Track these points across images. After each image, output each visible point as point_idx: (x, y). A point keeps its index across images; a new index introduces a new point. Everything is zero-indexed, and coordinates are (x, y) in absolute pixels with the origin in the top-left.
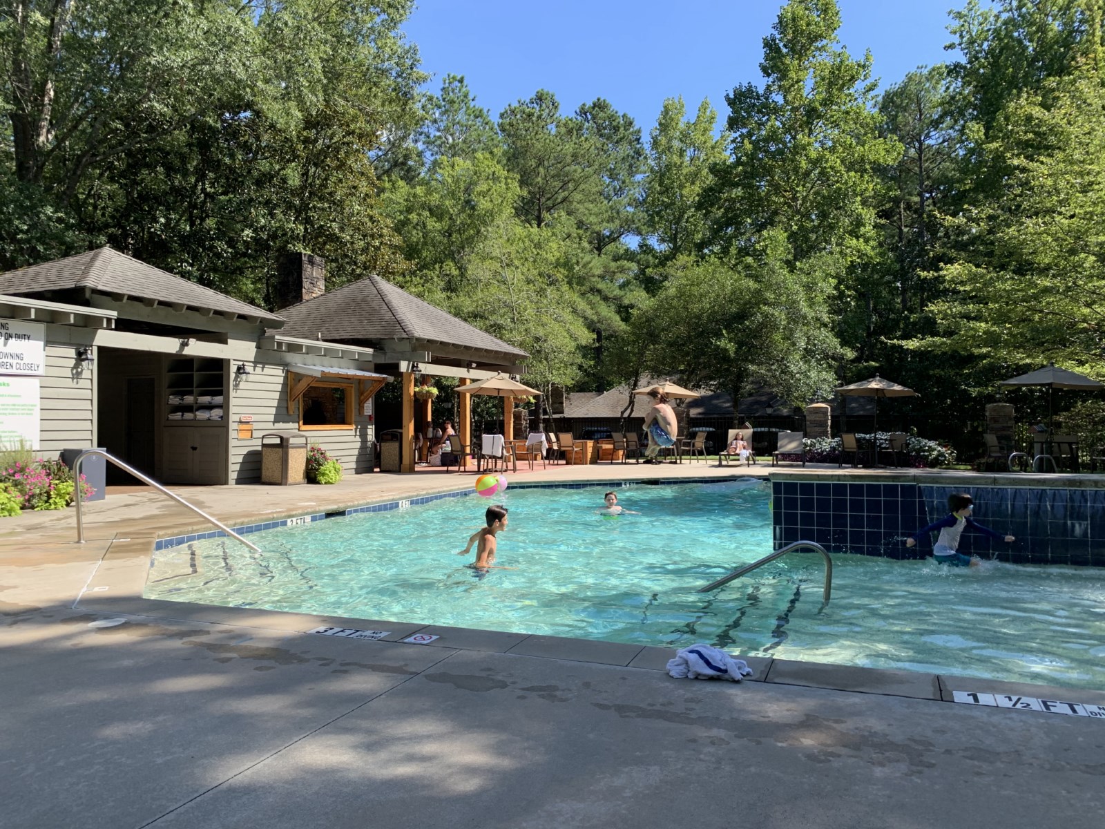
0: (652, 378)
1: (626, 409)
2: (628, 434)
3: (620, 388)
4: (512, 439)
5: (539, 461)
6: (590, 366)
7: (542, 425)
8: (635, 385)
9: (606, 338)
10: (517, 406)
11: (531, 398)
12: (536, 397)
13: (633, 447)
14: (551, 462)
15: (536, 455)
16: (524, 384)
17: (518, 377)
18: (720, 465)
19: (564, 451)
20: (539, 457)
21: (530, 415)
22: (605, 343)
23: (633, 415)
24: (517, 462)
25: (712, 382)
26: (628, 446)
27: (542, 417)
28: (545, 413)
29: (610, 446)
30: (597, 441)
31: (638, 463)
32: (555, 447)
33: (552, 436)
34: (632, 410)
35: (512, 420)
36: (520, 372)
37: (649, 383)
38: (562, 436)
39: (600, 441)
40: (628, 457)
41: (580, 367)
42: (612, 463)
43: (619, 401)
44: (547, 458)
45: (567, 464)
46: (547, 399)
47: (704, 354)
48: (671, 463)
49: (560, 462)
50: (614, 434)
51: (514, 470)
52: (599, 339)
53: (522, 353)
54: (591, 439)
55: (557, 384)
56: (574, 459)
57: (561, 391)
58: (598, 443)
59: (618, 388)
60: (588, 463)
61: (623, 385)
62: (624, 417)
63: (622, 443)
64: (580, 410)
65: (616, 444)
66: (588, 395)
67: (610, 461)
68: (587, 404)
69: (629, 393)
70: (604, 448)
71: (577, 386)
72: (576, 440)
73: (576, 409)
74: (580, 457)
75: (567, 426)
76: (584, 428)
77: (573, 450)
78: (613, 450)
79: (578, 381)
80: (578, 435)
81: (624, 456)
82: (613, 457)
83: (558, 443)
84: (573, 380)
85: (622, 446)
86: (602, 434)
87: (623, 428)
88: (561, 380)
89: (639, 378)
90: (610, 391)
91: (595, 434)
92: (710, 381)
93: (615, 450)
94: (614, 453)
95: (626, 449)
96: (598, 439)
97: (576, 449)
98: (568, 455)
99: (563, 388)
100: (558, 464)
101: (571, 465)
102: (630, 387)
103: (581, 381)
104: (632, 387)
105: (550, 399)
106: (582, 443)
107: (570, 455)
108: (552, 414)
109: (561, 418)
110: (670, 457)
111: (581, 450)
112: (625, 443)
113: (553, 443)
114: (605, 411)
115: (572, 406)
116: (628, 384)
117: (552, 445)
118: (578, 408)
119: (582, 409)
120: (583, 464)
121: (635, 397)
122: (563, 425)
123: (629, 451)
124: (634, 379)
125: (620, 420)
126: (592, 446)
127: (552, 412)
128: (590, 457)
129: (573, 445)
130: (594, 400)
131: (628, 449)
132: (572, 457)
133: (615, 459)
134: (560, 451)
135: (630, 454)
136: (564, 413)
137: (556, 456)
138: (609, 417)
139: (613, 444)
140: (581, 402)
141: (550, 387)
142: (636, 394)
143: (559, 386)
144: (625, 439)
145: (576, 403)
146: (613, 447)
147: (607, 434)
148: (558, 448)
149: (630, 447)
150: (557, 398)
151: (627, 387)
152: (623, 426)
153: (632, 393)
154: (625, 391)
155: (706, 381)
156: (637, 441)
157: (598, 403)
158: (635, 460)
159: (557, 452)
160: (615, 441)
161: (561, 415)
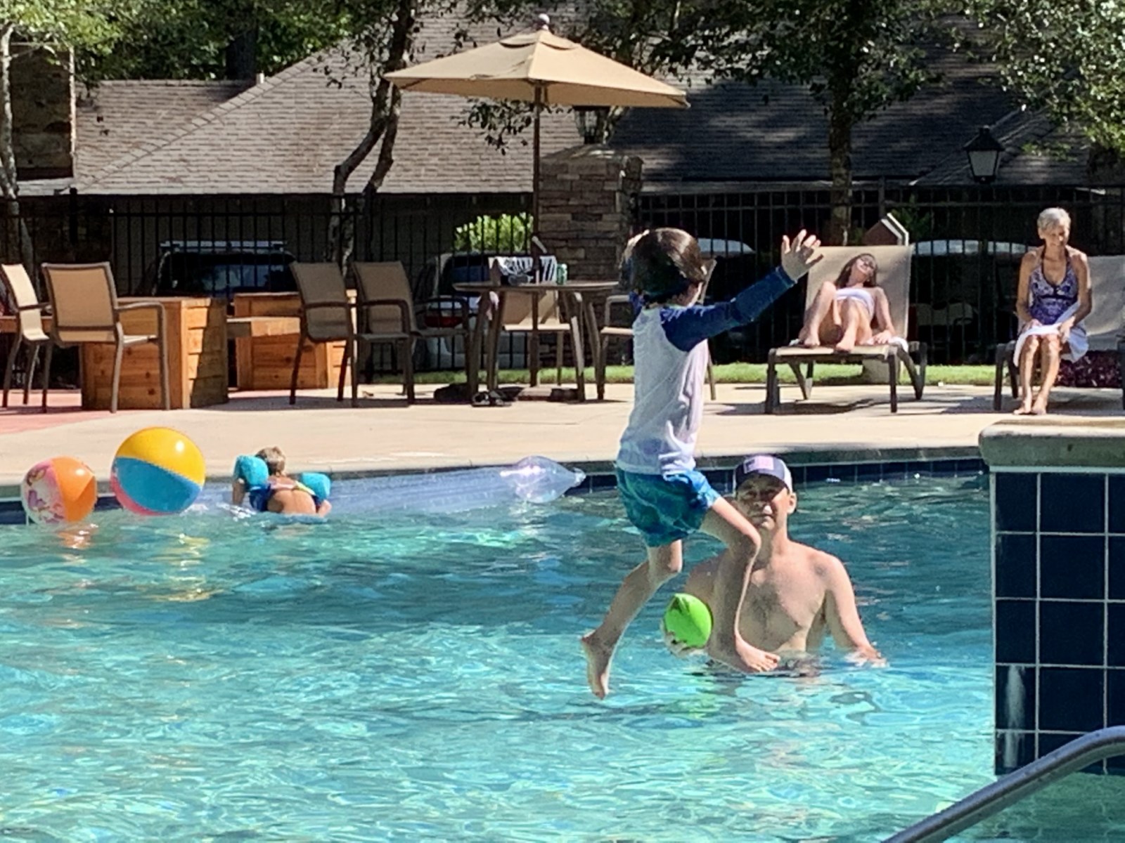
1: (358, 157)
2: (366, 270)
3: (333, 60)
8: (400, 43)
13: (388, 328)
18: (772, 406)
19: (75, 348)
23: (388, 185)
25: (740, 36)
26: (365, 324)
29: (288, 326)
30: (224, 301)
31: (411, 400)
32: (33, 331)
33: (18, 276)
34: (385, 163)
37: (461, 39)
38: (64, 278)
39: (239, 300)
40: (367, 374)
42: (293, 402)
43: (323, 121)
45: (89, 405)
48: (557, 397)
49: (57, 398)
50: (302, 271)
54: (197, 292)
55: (41, 37)
56: (121, 385)
57: (61, 74)
58: (231, 311)
59: (320, 59)
60: (186, 400)
61: (346, 44)
62: (348, 190)
63: (342, 309)
64: (147, 160)
65: (313, 314)
66: (182, 92)
67: (287, 393)
68: (180, 132)
69: (372, 83)
70: (256, 332)
71: (134, 51)
72: (129, 295)
73: (128, 158)
74: (148, 375)
75: (87, 235)
76: (168, 244)
77: (117, 342)
78: (301, 342)
79: (138, 26)
80: (137, 274)
81: (348, 369)
82: (300, 373)
83: (43, 313)
84: (111, 20)
85: (340, 323)
86: (248, 270)
87: (342, 244)
88: (56, 19)
89: (418, 14)
90: (285, 74)
91: (217, 268)
92: (732, 31)
93: (308, 342)
94: (304, 356)
95: (358, 338)
96: (229, 292)
97: (128, 340)
98: (91, 363)
99: (64, 56)
100: (44, 409)
101: (108, 413)
102: (377, 56)
103: (149, 27)
104: (386, 55)
105: (8, 106)
106: (155, 312)
107: (102, 366)
108: (19, 179)
109: (57, 198)
110: (551, 372)
111: (150, 340)
112: (354, 310)
113: (23, 314)
114: (260, 165)
115: (112, 140)
116: (369, 41)
117: (18, 321)
118: (138, 153)
119: (158, 155)
120: (163, 408)
121: (396, 99)
122: (66, 228)
123: (372, 344)
124: (395, 18)
125: (329, 207)
126: (204, 324)
127: (18, 170)
128: (193, 375)
129: (116, 319)
130: (209, 116)
131: (367, 337)
132: (109, 373)
133: (309, 381)
134: (56, 347)
135: (376, 358)
136: (70, 175)
137: (39, 370)
138: (279, 190)
139: (301, 314)
140: (150, 123)
141: (6, 52)
142: (404, 88)
143: (47, 47)
144: (352, 294)
145: (127, 127)
146: (298, 330)
147: (274, 268)
148: (44, 337)
149: (374, 327)
150: (40, 105)
151: (362, 54)
152: (342, 236)
153: (385, 83)
154: (355, 74)
155: (712, 29)
156: (409, 303)
157: (231, 129)
158: (400, 388)
159: (42, 355)
160: (310, 301)
161: (60, 185)
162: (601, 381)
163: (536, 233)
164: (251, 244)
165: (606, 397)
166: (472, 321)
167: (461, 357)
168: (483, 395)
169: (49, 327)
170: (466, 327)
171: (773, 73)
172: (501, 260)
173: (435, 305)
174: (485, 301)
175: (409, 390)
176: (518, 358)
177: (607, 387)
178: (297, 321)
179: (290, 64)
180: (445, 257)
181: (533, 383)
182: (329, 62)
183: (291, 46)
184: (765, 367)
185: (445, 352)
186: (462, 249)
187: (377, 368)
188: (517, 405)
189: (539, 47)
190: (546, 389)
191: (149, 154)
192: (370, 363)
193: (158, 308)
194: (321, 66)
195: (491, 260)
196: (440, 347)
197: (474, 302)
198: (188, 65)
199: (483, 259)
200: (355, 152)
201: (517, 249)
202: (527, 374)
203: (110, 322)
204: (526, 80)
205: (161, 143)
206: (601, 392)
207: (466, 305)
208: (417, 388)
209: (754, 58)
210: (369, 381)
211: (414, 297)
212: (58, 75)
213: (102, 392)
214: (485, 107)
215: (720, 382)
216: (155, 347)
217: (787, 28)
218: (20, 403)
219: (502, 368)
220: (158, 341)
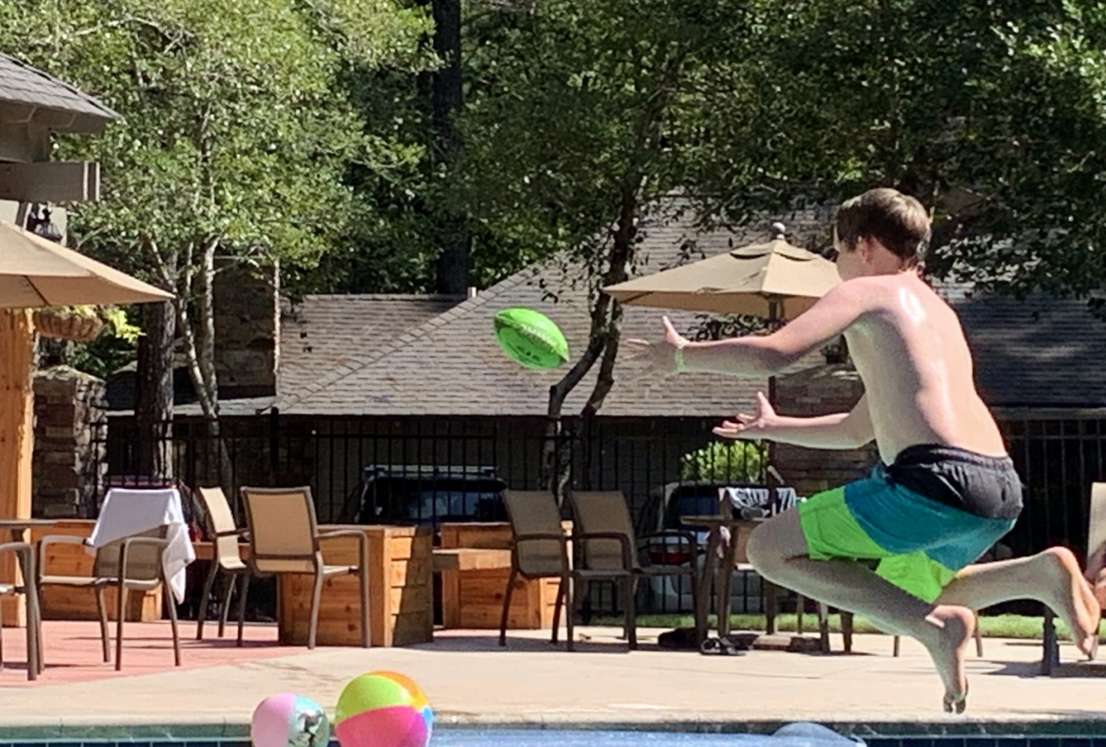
0: (705, 223)
1: (575, 377)
2: (585, 501)
3: (549, 273)
4: (24, 512)
5: (153, 627)
6: (404, 171)
7: (168, 451)
8: (622, 253)
9: (483, 34)
10: (53, 358)
11: (119, 319)
12: (143, 313)
13: (606, 567)
14: (210, 630)
15: (138, 596)
16: (87, 250)
17: (59, 217)
18: (1050, 666)
19: (274, 577)
20: (151, 606)
21: (113, 400)
22: (474, 56)
23: (610, 407)
24: (48, 629)
25: (1004, 244)
26: (581, 559)
27: (173, 409)
28: (186, 389)
29: (499, 559)
30: (430, 532)
31: (632, 645)
32: (230, 559)
33: (216, 501)
34: (605, 381)
35: (29, 421)
36: (67, 193)
37: (688, 251)
38: (261, 502)
39: (446, 530)
40: (584, 614)
41: (355, 175)
42: (503, 644)
44: (191, 609)
45: (287, 639)
46: (196, 320)
49: (253, 631)
50: (513, 498)
51: (33, 666)
52: (445, 39)
53: (81, 103)
54: (400, 519)
55: (245, 250)
56: (320, 619)
57: (265, 289)
58: (437, 542)
59: (535, 272)
60: (388, 637)
61: (562, 256)
62: (563, 412)
63: (556, 542)
64: (352, 379)
65: (524, 546)
66: (390, 306)
67: (497, 633)
68: (387, 349)
69: (591, 297)
70: (464, 566)
71: (339, 264)
72: (330, 522)
73: (332, 376)
74: (348, 609)
75: (289, 457)
76: (371, 468)
77: (316, 573)
78: (513, 575)
79: (345, 238)
80: (339, 498)
81: (564, 609)
82: (510, 613)
83: (241, 540)
84: (318, 232)
85: (555, 558)
86: (456, 498)
87: (559, 472)
88: (262, 232)
89: (642, 224)
90: (497, 288)
91: (424, 494)
92: (996, 239)
93: (519, 577)
94: (515, 592)
95: (575, 575)
96: (436, 520)
97: (327, 570)
98: (288, 595)
99: (269, 269)
100: (239, 643)
101: (305, 648)
102: (596, 267)
103: (358, 240)
104: (606, 267)
105: (211, 321)
106: (357, 541)
107: (300, 598)
108: (220, 398)
109: (258, 417)
110: (791, 619)
111: (351, 571)
112: (570, 544)
113: (220, 540)
114: (471, 384)
115: (315, 357)
116: (587, 252)
117: (215, 548)
118: (344, 370)
119: (364, 373)
120: (364, 646)
121: (617, 314)
122: (267, 450)
123: (590, 582)
124: (616, 227)
125: (545, 430)
126: (408, 555)
127: (220, 389)
128: (397, 611)
129: (316, 548)
130: (417, 332)
131: (583, 573)
132: (308, 605)
133: (519, 622)
134: (252, 575)
135: (594, 596)
136: (273, 394)
137: (235, 600)
138: (491, 411)
139: (512, 546)
140: (356, 339)
141: (210, 266)
142: (626, 302)
143: (251, 261)
144: (568, 526)
145: (331, 344)
146: (509, 564)
147: (485, 496)
148: (241, 565)
149: (593, 563)
150: (244, 321)
151: (581, 265)
152: (558, 462)
153: (604, 297)
154: (573, 287)
155: (972, 238)
156: (630, 536)
157: (440, 346)
158: (620, 632)
159: (239, 585)
160: (522, 531)
161: (262, 404)
162: (848, 630)
163: (771, 462)
164: (460, 469)
165: (854, 648)
166: (701, 559)
167: (687, 599)
168: (713, 641)
169: (246, 556)
170: (693, 565)
171: (1043, 287)
172: (733, 492)
173: (660, 540)
174: (715, 538)
175: (630, 634)
176: (754, 602)
177: (854, 637)
178: (508, 553)
179: (504, 277)
180: (670, 488)
181: (770, 630)
182: (545, 275)
183: (505, 258)
184: (1041, 620)
185: (670, 592)
186: (690, 478)
187: (593, 607)
188: (751, 655)
189: (774, 258)
190: (784, 638)
191: (354, 371)
192: (587, 603)
193: (359, 536)
194: (538, 278)
195: (722, 492)
196: (666, 587)
197: (703, 538)
198: (396, 278)
199: (712, 491)
200: (572, 372)
201: (752, 480)
202: (763, 620)
203: (309, 550)
204: (759, 294)
205: (366, 360)
206: (848, 642)
207: (693, 540)
208: (640, 632)
209: (1021, 269)
210: (586, 623)
211: (636, 530)
212: (263, 290)
213: (300, 627)
214: (716, 324)
215: (989, 635)
216: (355, 579)
217: (1060, 236)
218: (215, 636)
219: (734, 612)
220: (359, 572)
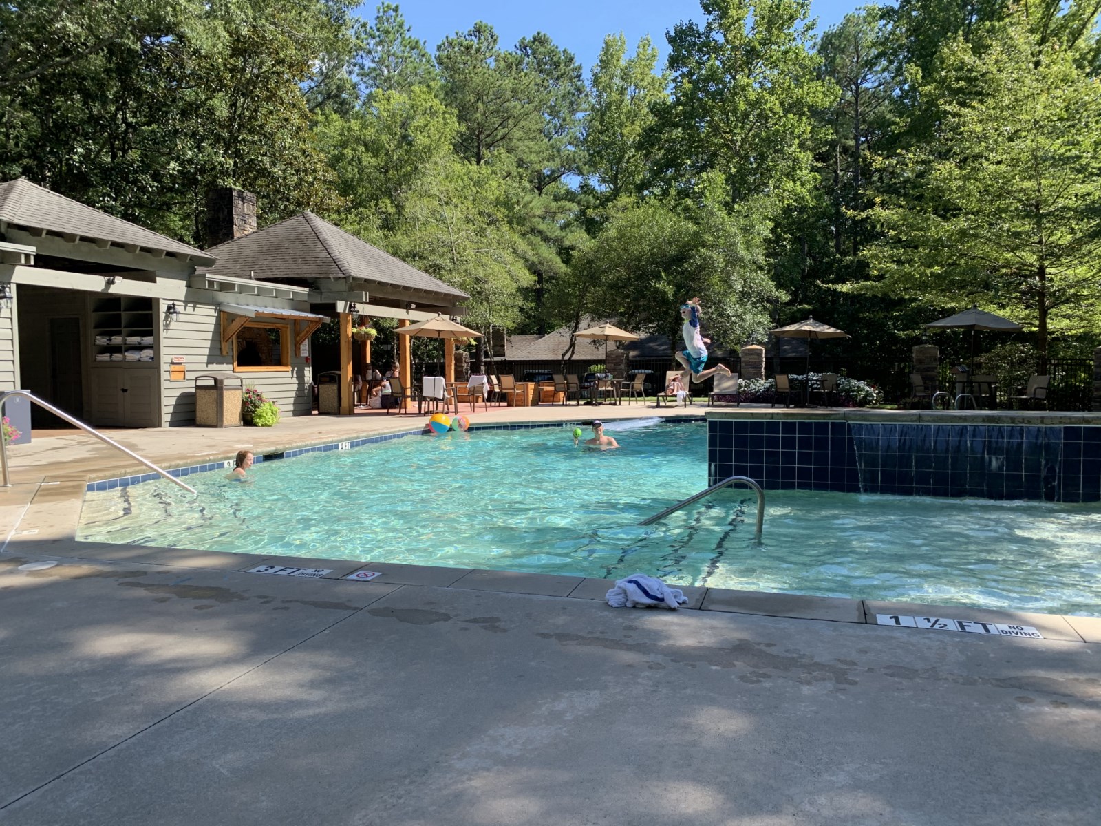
0: (593, 320)
1: (567, 352)
2: (569, 376)
3: (561, 330)
4: (453, 381)
5: (481, 403)
6: (531, 309)
7: (483, 368)
8: (576, 327)
9: (547, 281)
10: (458, 349)
11: (472, 340)
12: (477, 339)
13: (573, 389)
14: (493, 404)
15: (478, 397)
16: (465, 325)
17: (459, 319)
18: (658, 406)
19: (506, 393)
20: (480, 399)
22: (546, 286)
23: (574, 358)
24: (459, 405)
25: (651, 325)
26: (568, 388)
27: (484, 359)
28: (486, 355)
29: (552, 388)
30: (538, 383)
31: (578, 405)
32: (497, 389)
33: (494, 378)
34: (573, 353)
35: (453, 362)
36: (460, 313)
37: (589, 326)
38: (503, 378)
39: (541, 383)
40: (569, 399)
41: (521, 310)
42: (553, 405)
43: (559, 344)
44: (489, 400)
45: (508, 406)
46: (489, 341)
47: (644, 296)
48: (610, 404)
49: (502, 404)
50: (555, 377)
51: (456, 412)
52: (540, 281)
53: (463, 294)
54: (532, 381)
55: (498, 326)
56: (516, 401)
57: (503, 334)
58: (539, 385)
59: (559, 330)
60: (530, 405)
61: (564, 327)
62: (565, 359)
63: (563, 385)
64: (521, 353)
65: (557, 386)
66: (529, 338)
67: (552, 403)
68: (529, 346)
69: (570, 335)
70: (545, 390)
71: (518, 329)
72: (517, 382)
73: (517, 352)
74: (521, 399)
75: (508, 369)
76: (526, 371)
77: (515, 392)
78: (554, 392)
79: (519, 324)
80: (519, 377)
81: (565, 398)
82: (554, 399)
83: (499, 386)
84: (514, 322)
85: (563, 388)
86: (543, 376)
87: (564, 371)
88: (502, 322)
89: (580, 320)
90: (551, 334)
91: (536, 376)
92: (649, 324)
93: (556, 392)
94: (555, 395)
95: (567, 391)
96: (539, 381)
97: (517, 391)
98: (509, 397)
99: (504, 330)
100: (499, 407)
101: (513, 407)
102: (571, 329)
103: (522, 324)
104: (573, 329)
105: (491, 341)
107: (512, 397)
108: (494, 357)
109: (501, 361)
110: (609, 399)
112: (566, 385)
113: (495, 386)
115: (513, 348)
116: (569, 326)
118: (520, 351)
119: (524, 352)
120: (525, 406)
121: (575, 339)
122: (504, 367)
123: (570, 393)
124: (575, 321)
125: (561, 363)
126: (533, 388)
127: (494, 355)
128: (531, 399)
129: (515, 387)
130: (535, 343)
131: (569, 391)
132: (513, 399)
133: (556, 401)
134: (502, 393)
135: (571, 396)
136: (505, 356)
137: (498, 398)
138: (550, 359)
139: (554, 386)
140: (522, 344)
141: (491, 329)
142: (577, 336)
143: (500, 328)
144: (566, 381)
145: (517, 346)
146: (554, 389)
147: (549, 376)
148: (499, 391)
149: (570, 389)
150: (498, 341)
151: (568, 329)
152: (563, 369)
153: (573, 335)
154: (566, 334)
155: (645, 324)
156: (578, 384)
157: (540, 346)
158: (576, 402)
159: (499, 395)
160: (557, 383)
161: (503, 358)
162: (620, 401)
163: (606, 368)
164: (544, 371)
165: (622, 404)
166: (592, 387)
167: (589, 396)
168: (594, 404)
170: (591, 389)
172: (598, 374)
173: (584, 384)
174: (595, 383)
175: (578, 403)
176: (602, 396)
179: (552, 332)
180: (586, 374)
181: (605, 401)
186: (590, 372)
187: (571, 398)
188: (601, 406)
189: (607, 327)
190: (608, 403)
192: (569, 397)
193: (523, 384)
194: (559, 332)
195: (596, 374)
196: (585, 393)
197: (592, 383)
199: (594, 374)
201: (602, 372)
202: (604, 399)
203: (513, 388)
204: (604, 335)
206: (620, 403)
207: (590, 384)
208: (580, 402)
209: (654, 330)
210: (569, 401)
211: (579, 382)
213: (512, 403)
214: (595, 341)
215: (647, 401)
219: (598, 398)
220: (523, 392)
